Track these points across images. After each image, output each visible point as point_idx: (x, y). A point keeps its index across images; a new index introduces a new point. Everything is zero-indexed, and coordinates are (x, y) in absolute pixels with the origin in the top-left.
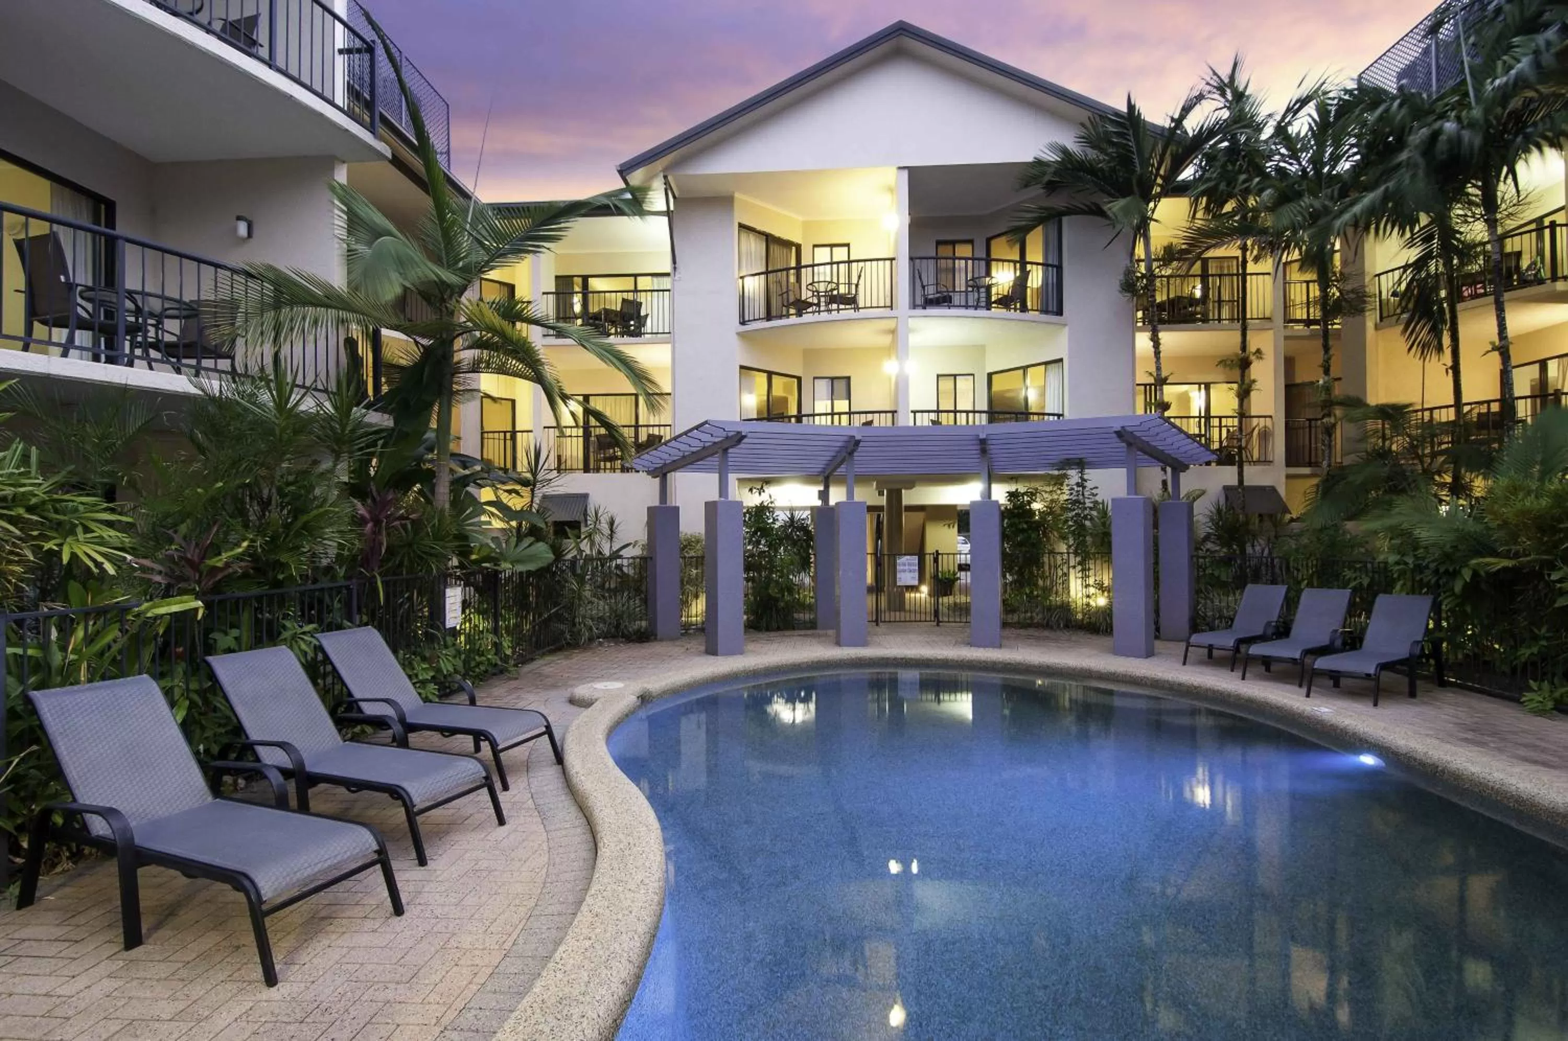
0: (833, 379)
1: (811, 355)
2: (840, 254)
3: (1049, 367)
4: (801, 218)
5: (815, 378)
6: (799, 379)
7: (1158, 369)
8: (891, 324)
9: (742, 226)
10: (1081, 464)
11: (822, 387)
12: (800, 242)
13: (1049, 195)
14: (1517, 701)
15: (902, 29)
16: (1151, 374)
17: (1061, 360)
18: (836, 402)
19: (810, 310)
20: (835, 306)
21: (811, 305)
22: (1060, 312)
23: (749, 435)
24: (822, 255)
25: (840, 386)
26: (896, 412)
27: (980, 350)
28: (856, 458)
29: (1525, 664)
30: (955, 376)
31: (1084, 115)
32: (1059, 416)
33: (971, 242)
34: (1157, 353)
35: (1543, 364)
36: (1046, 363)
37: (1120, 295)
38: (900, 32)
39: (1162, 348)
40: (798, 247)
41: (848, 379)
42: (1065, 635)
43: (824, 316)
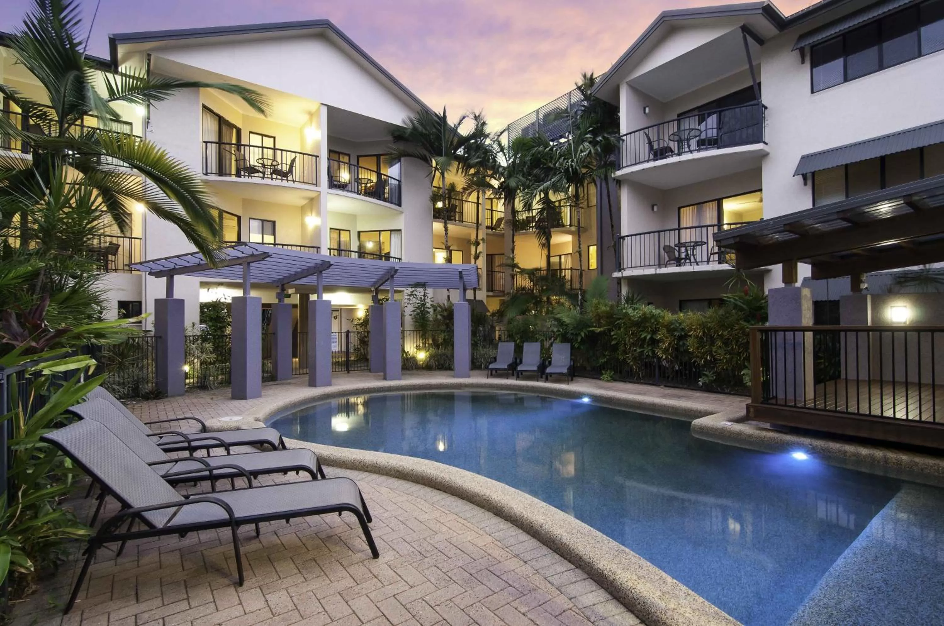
0: (263, 221)
1: (247, 203)
2: (268, 142)
3: (393, 232)
4: (241, 112)
5: (250, 218)
6: (239, 218)
7: (447, 241)
8: (313, 195)
9: (204, 107)
10: (424, 285)
11: (255, 224)
12: (240, 127)
13: (395, 142)
14: (600, 379)
15: (327, 24)
16: (443, 243)
17: (400, 230)
18: (265, 236)
19: (256, 175)
20: (274, 176)
21: (258, 171)
22: (400, 205)
23: (274, 256)
24: (255, 140)
25: (268, 226)
26: (319, 248)
27: (353, 217)
28: (323, 275)
29: (600, 366)
30: (340, 230)
31: (419, 108)
32: (400, 259)
33: (349, 155)
34: (446, 234)
35: (560, 256)
36: (391, 231)
37: (429, 202)
38: (327, 26)
39: (448, 231)
40: (239, 131)
41: (274, 223)
42: (415, 372)
43: (268, 181)
